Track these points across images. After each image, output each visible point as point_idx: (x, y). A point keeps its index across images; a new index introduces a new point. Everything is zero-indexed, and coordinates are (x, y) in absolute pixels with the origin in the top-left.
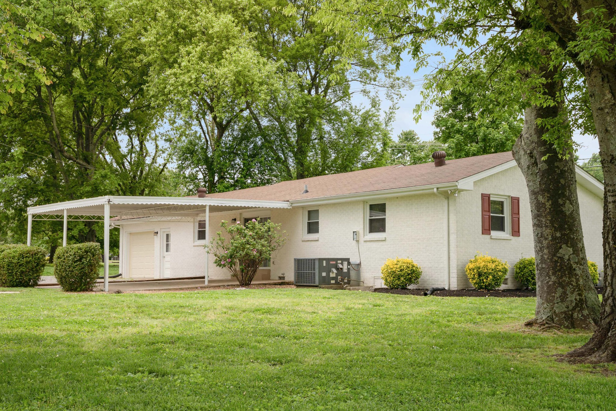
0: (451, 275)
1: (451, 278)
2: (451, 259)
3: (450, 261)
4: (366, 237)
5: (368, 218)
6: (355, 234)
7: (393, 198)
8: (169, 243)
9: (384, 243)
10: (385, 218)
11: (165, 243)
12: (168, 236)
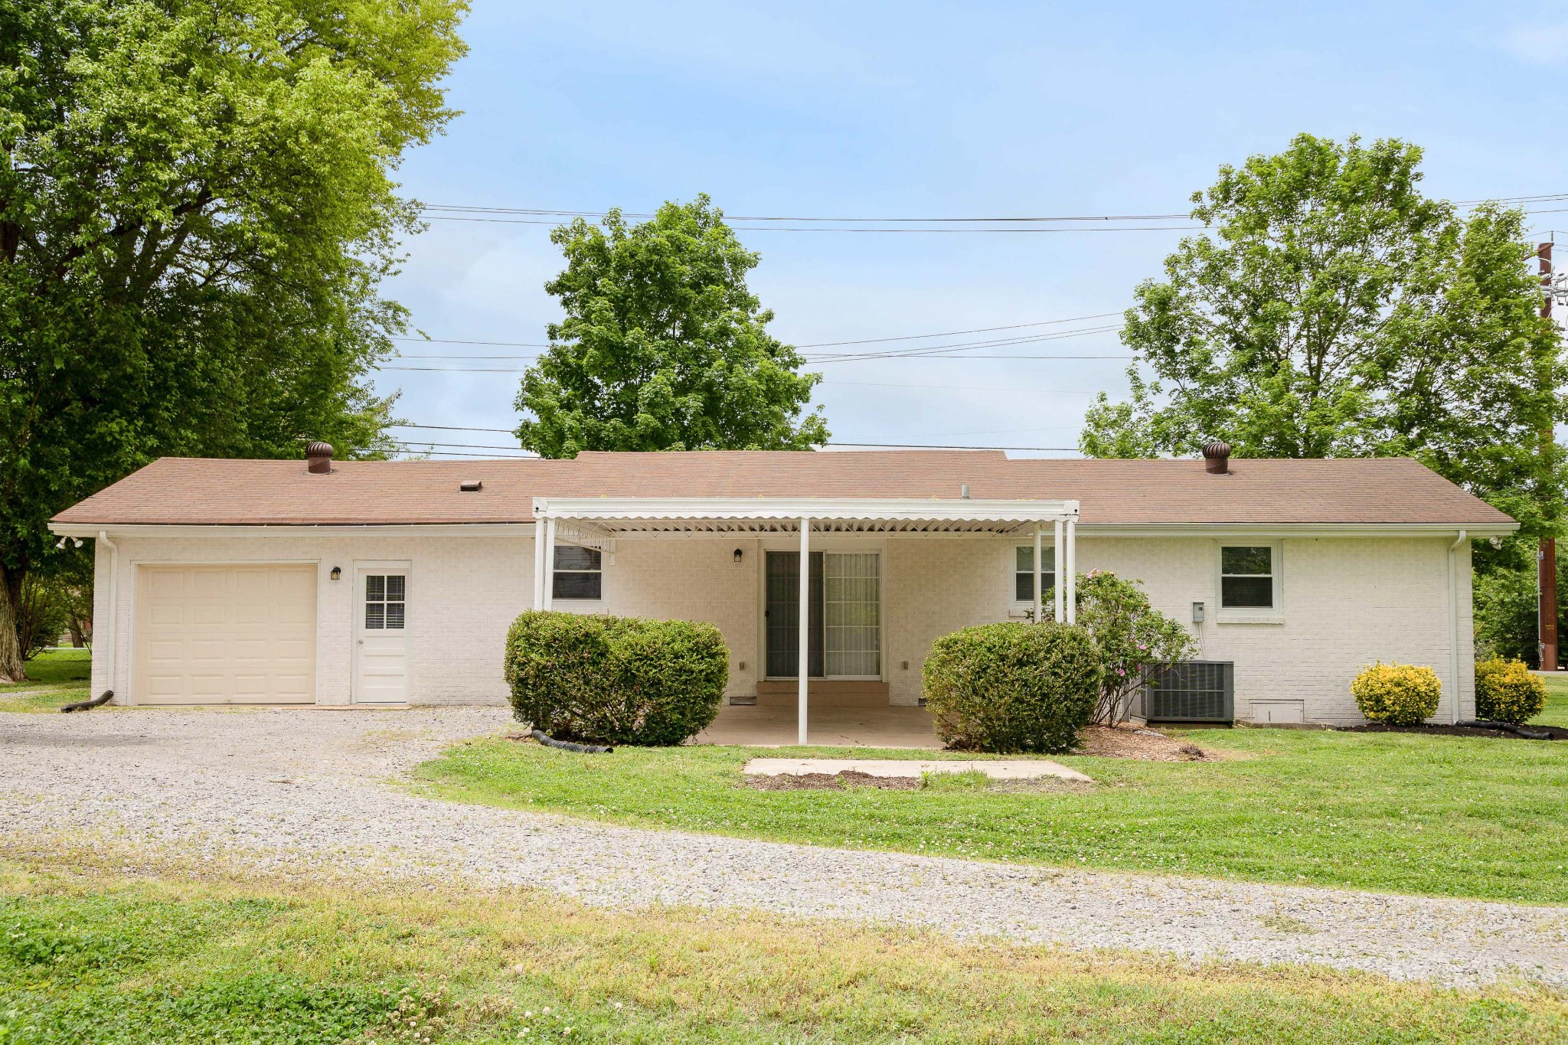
0: (1462, 697)
1: (1461, 703)
2: (1461, 665)
3: (1461, 670)
4: (1219, 615)
5: (1221, 575)
6: (1197, 607)
7: (1307, 539)
8: (385, 602)
9: (1277, 630)
10: (1271, 579)
11: (363, 602)
12: (374, 584)
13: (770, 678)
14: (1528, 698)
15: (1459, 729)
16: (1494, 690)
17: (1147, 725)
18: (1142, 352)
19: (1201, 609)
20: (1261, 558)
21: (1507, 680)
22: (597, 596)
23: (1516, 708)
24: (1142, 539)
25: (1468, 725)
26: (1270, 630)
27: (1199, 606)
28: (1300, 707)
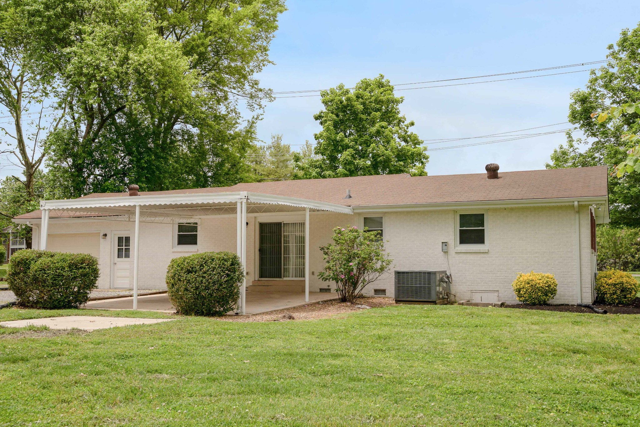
0: (584, 290)
1: (583, 293)
2: (583, 273)
3: (582, 276)
4: (457, 248)
5: (458, 228)
6: (444, 244)
7: (500, 209)
8: (124, 247)
9: (485, 255)
10: (484, 229)
11: (116, 247)
12: (120, 239)
13: (260, 279)
14: (622, 291)
15: (580, 308)
16: (604, 287)
17: (396, 303)
18: (577, 125)
19: (446, 245)
20: (479, 219)
21: (610, 282)
22: (195, 243)
23: (615, 297)
24: (419, 212)
25: (586, 306)
26: (482, 255)
27: (445, 244)
28: (496, 294)
